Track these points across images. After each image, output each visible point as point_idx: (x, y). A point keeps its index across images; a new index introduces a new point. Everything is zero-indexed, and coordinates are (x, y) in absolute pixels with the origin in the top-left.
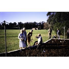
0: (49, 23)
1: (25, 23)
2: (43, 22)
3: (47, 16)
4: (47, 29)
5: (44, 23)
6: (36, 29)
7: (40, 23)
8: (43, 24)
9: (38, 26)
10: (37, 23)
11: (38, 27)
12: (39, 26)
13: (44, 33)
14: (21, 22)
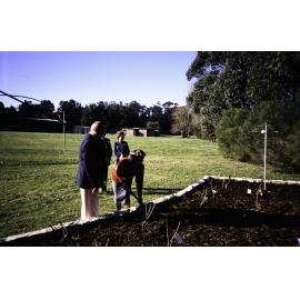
0: (197, 111)
1: (92, 106)
2: (170, 103)
3: (189, 79)
4: (185, 136)
5: (172, 106)
6: (137, 134)
7: (156, 109)
8: (170, 111)
9: (150, 119)
10: (143, 107)
11: (148, 124)
12: (153, 119)
13: (175, 151)
14: (73, 101)
